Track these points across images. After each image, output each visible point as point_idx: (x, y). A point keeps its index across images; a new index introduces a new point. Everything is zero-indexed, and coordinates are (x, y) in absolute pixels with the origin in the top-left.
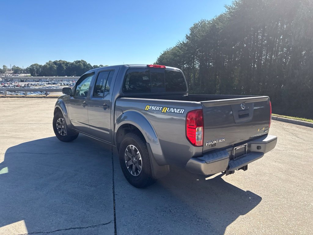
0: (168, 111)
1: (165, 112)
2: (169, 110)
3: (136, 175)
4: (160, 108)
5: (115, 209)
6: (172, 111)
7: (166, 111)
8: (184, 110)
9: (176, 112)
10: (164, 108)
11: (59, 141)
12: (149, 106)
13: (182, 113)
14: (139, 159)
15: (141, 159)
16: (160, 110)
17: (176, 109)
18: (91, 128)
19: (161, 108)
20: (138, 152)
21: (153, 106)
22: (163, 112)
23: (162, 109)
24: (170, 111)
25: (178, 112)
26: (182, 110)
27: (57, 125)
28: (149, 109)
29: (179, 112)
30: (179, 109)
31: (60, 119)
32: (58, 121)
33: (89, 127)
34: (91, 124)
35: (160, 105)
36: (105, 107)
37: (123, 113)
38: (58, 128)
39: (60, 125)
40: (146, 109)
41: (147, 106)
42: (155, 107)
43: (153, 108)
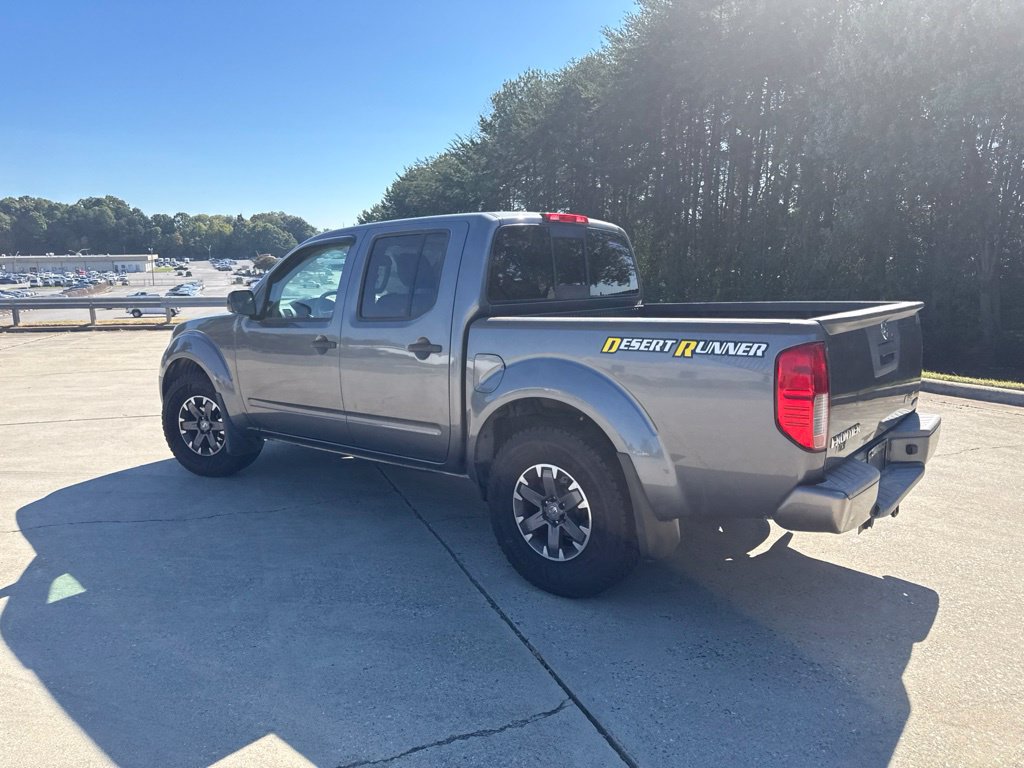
0: (698, 350)
1: (688, 353)
2: (703, 349)
3: (565, 557)
4: (665, 345)
5: (547, 667)
6: (717, 351)
7: (693, 352)
8: (764, 346)
9: (731, 352)
10: (684, 344)
11: (189, 475)
12: (618, 341)
13: (759, 353)
14: (580, 507)
15: (585, 504)
16: (666, 349)
17: (731, 345)
18: (351, 418)
19: (669, 343)
20: (575, 485)
21: (633, 339)
22: (678, 353)
23: (675, 347)
24: (709, 350)
25: (740, 353)
26: (756, 346)
27: (181, 420)
28: (618, 349)
29: (744, 351)
30: (744, 345)
31: (192, 399)
32: (184, 406)
33: (343, 417)
34: (356, 407)
35: (665, 334)
36: (424, 349)
37: (507, 365)
38: (183, 429)
39: (194, 419)
40: (606, 349)
41: (610, 340)
42: (645, 341)
43: (635, 344)
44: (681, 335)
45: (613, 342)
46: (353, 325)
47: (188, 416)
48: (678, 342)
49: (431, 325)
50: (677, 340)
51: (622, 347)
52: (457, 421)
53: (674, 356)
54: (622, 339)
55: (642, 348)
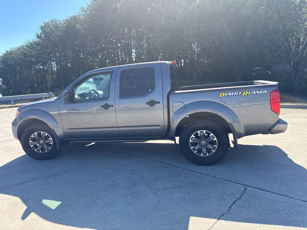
0: (249, 94)
3: (209, 155)
8: (267, 91)
9: (258, 93)
12: (224, 94)
13: (266, 93)
14: (214, 140)
16: (240, 94)
18: (120, 129)
20: (212, 134)
24: (252, 93)
26: (265, 91)
28: (224, 96)
29: (262, 93)
30: (261, 91)
31: (36, 133)
32: (32, 136)
33: (117, 129)
34: (123, 125)
35: (239, 91)
36: (152, 103)
37: (185, 104)
38: (31, 145)
39: (37, 140)
40: (220, 96)
41: (221, 94)
42: (233, 93)
43: (230, 94)
44: (243, 90)
45: (222, 94)
46: (120, 99)
47: (34, 140)
48: (243, 92)
49: (155, 96)
50: (242, 92)
51: (226, 95)
52: (166, 123)
53: (242, 96)
54: (225, 93)
55: (232, 95)
